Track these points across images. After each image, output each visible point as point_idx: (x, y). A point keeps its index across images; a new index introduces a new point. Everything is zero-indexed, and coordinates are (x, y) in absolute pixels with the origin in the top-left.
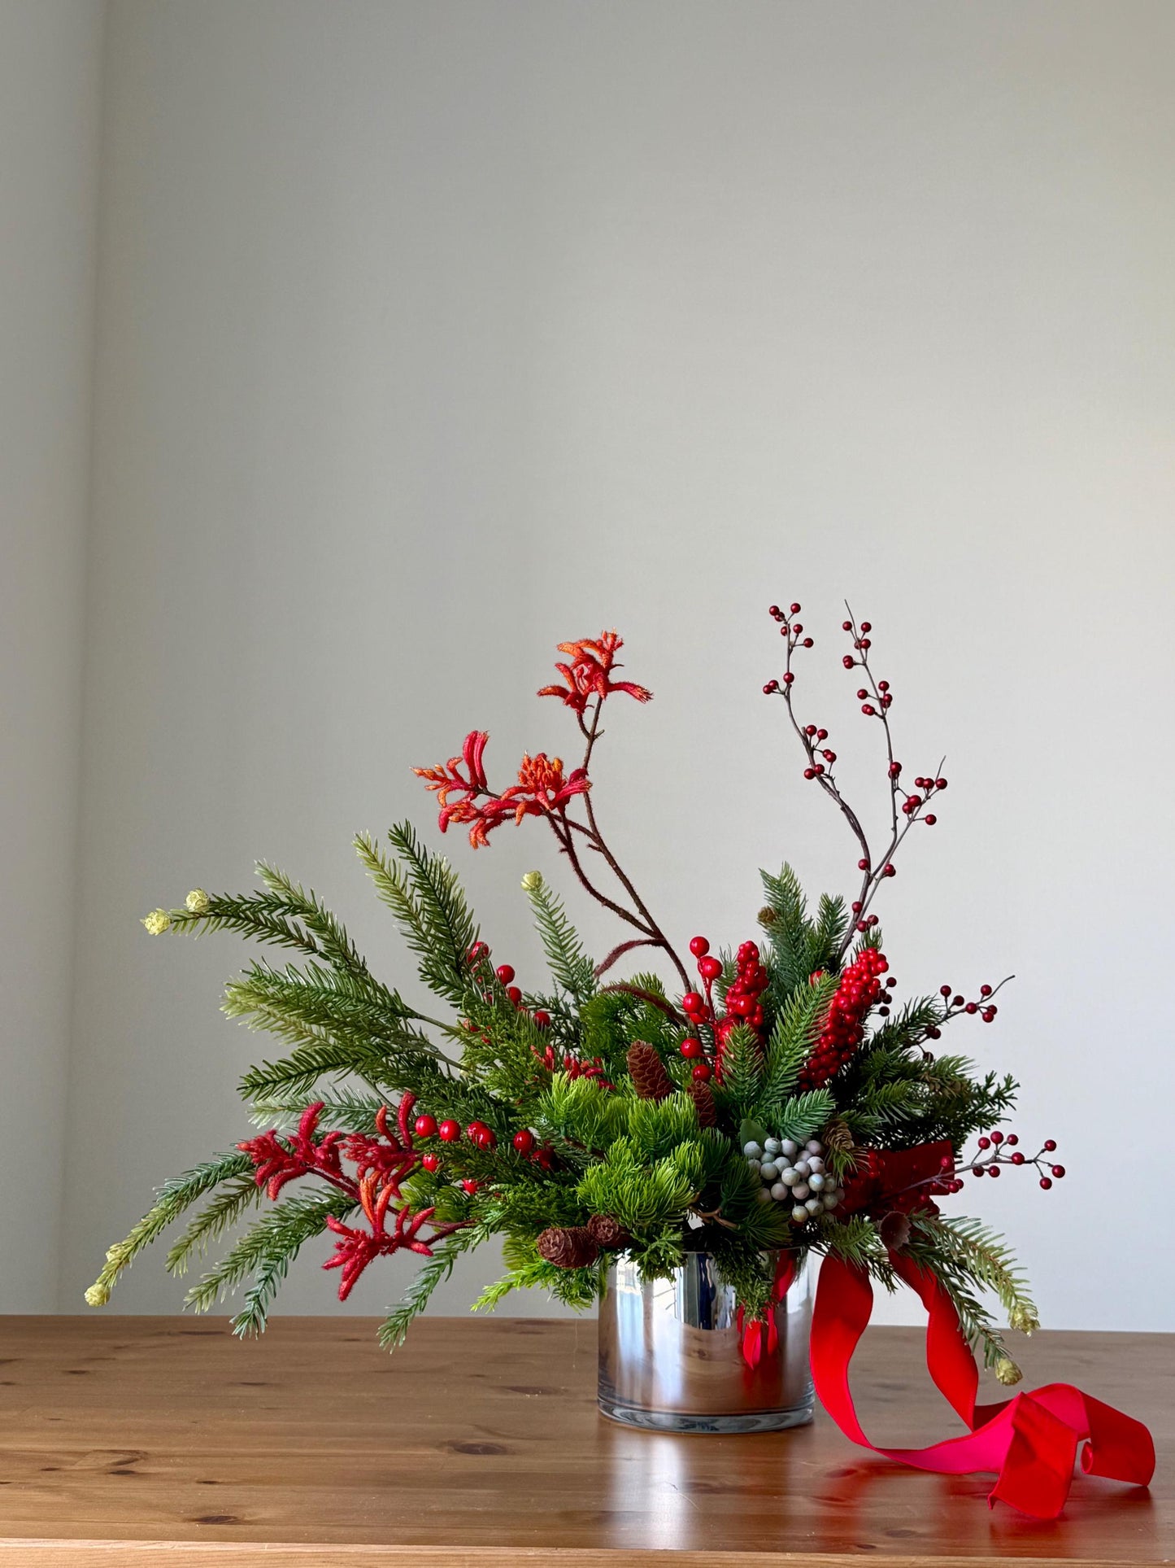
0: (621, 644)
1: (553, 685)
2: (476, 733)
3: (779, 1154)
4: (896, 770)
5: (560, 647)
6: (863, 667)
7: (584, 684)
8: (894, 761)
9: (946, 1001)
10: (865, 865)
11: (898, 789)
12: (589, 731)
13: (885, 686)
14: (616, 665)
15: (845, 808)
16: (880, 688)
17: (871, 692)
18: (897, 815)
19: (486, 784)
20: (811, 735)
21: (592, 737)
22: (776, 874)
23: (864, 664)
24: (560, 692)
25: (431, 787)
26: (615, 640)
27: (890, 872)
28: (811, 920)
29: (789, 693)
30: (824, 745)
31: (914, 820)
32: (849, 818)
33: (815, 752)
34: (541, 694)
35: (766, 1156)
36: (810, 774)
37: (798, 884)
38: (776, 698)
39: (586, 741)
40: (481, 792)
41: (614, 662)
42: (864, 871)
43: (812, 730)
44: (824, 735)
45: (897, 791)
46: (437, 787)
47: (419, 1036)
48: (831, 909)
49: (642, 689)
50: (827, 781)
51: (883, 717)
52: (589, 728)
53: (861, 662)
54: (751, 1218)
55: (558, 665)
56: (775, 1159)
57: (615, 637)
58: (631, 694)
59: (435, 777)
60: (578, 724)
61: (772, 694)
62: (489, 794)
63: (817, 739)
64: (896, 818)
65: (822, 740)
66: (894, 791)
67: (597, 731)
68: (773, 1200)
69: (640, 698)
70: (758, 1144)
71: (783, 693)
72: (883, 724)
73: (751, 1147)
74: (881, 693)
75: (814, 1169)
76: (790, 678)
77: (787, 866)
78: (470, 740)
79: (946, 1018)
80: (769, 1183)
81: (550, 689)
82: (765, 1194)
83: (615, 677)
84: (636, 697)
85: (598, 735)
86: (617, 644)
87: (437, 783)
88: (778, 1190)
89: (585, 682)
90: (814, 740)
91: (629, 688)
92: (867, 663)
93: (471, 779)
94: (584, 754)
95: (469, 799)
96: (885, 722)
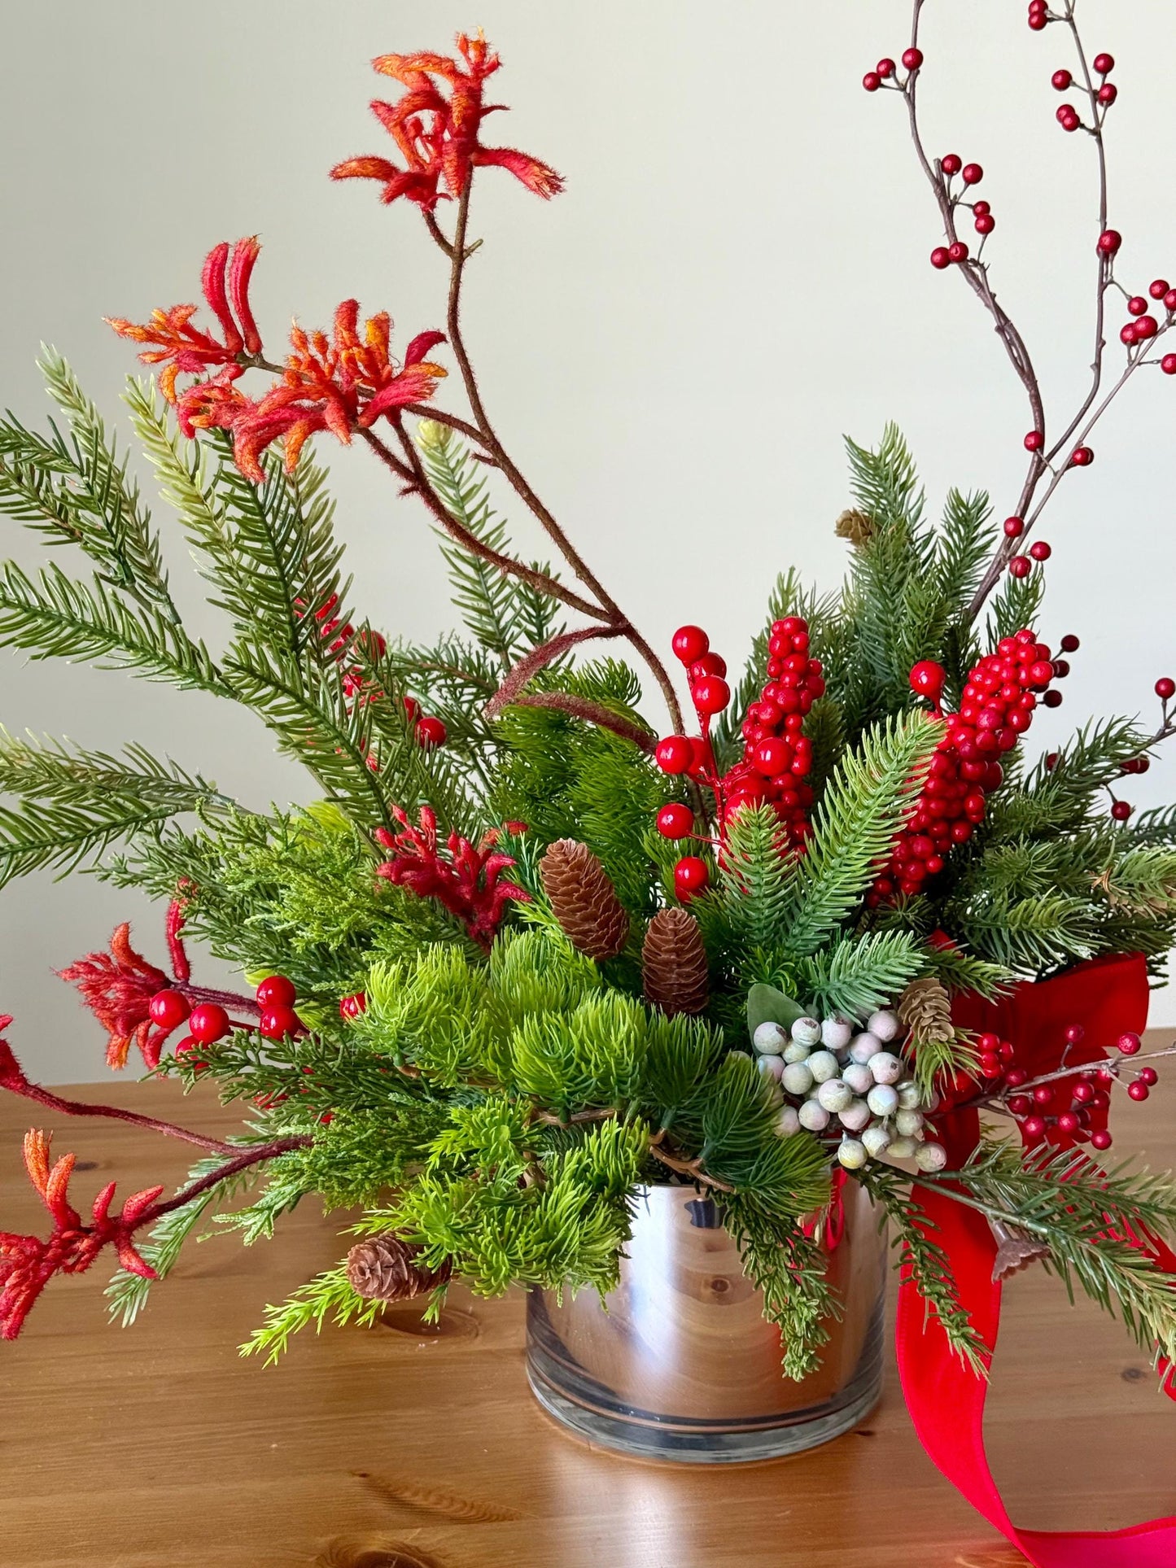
0: (495, 66)
1: (361, 155)
2: (224, 247)
3: (817, 1047)
4: (1110, 245)
5: (379, 64)
6: (1067, 24)
7: (424, 152)
8: (1108, 228)
9: (1164, 706)
10: (1036, 441)
11: (1112, 282)
12: (452, 240)
13: (1106, 64)
14: (493, 108)
15: (1004, 326)
16: (1096, 67)
17: (1078, 76)
18: (1104, 337)
19: (259, 346)
20: (951, 173)
21: (459, 255)
22: (873, 445)
23: (1070, 19)
24: (382, 169)
25: (148, 358)
26: (483, 55)
27: (1084, 457)
28: (931, 535)
29: (913, 86)
30: (974, 194)
31: (1139, 364)
32: (1009, 344)
33: (957, 208)
34: (337, 175)
35: (792, 1052)
36: (943, 259)
37: (912, 463)
38: (889, 97)
39: (448, 263)
40: (250, 363)
41: (487, 100)
42: (1032, 454)
43: (952, 164)
44: (975, 175)
45: (1109, 286)
46: (160, 357)
47: (198, 785)
48: (966, 515)
49: (541, 166)
50: (976, 270)
51: (1096, 132)
52: (451, 237)
53: (1064, 16)
54: (759, 1169)
55: (377, 105)
56: (811, 1053)
57: (482, 47)
58: (520, 178)
59: (151, 337)
60: (427, 230)
61: (880, 90)
62: (266, 366)
63: (963, 183)
64: (1101, 343)
65: (971, 186)
66: (1103, 287)
67: (468, 243)
68: (803, 1129)
69: (538, 189)
70: (780, 1031)
71: (903, 89)
72: (1096, 145)
73: (765, 1035)
74: (1097, 81)
75: (878, 1079)
76: (915, 60)
77: (894, 431)
78: (214, 264)
79: (1162, 735)
80: (796, 1101)
81: (354, 164)
82: (786, 1123)
83: (490, 134)
84: (528, 185)
85: (471, 250)
86: (485, 67)
87: (162, 348)
88: (811, 1116)
89: (430, 147)
90: (956, 183)
91: (516, 165)
92: (1075, 15)
93: (227, 339)
94: (448, 287)
95: (227, 380)
96: (1100, 141)
